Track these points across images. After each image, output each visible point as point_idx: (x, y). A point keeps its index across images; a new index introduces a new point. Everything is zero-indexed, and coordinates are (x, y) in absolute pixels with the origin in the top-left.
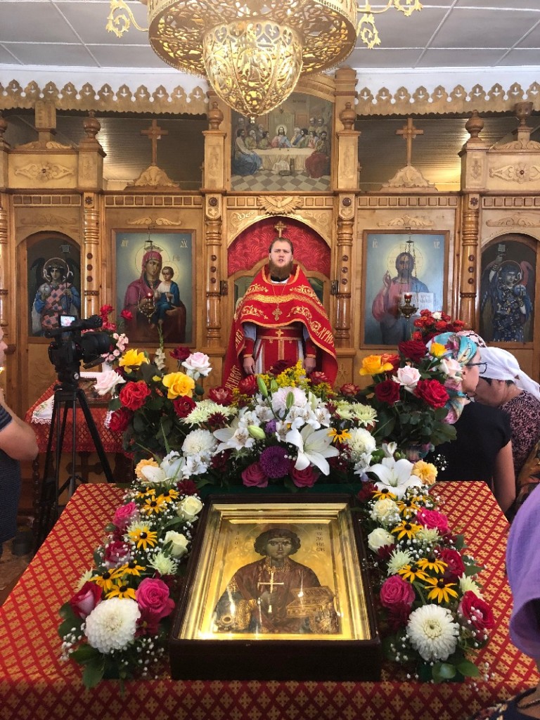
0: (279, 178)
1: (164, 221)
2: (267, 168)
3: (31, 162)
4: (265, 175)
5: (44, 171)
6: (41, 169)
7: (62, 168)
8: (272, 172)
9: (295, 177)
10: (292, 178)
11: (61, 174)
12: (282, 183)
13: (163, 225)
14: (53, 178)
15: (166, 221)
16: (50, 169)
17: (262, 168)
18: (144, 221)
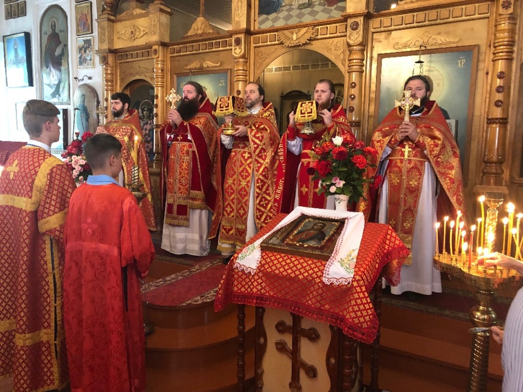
0: (298, 11)
1: (208, 64)
2: (287, 4)
3: (125, 27)
4: (287, 11)
5: (132, 33)
6: (130, 31)
7: (142, 29)
8: (292, 7)
9: (312, 8)
10: (309, 9)
11: (142, 34)
12: (300, 16)
13: (208, 67)
14: (137, 38)
15: (210, 64)
16: (135, 30)
17: (283, 4)
18: (194, 65)
